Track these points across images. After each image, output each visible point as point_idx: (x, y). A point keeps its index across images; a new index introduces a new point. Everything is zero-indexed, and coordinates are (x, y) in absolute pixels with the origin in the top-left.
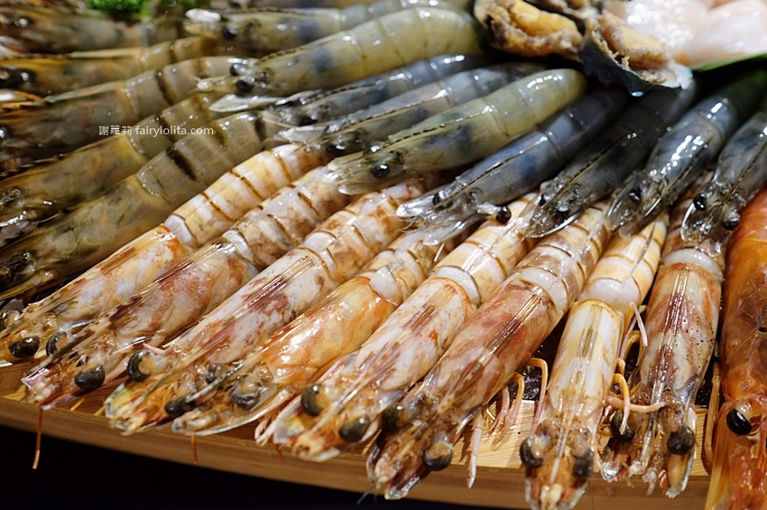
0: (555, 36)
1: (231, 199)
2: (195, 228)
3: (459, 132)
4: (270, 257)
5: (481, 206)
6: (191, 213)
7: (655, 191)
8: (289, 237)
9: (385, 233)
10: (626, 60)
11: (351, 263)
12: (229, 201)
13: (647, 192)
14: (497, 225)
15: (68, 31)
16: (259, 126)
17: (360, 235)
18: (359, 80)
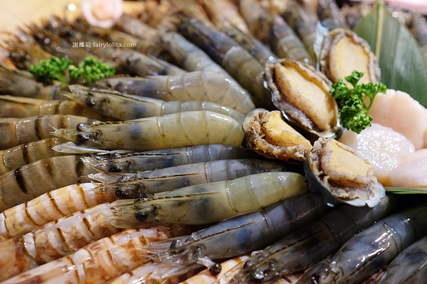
0: (290, 149)
1: (40, 211)
2: (10, 225)
3: (199, 202)
4: (49, 258)
5: (201, 259)
6: (12, 214)
7: (332, 279)
8: (67, 247)
9: (131, 260)
10: (326, 178)
11: (99, 277)
12: (37, 213)
13: (324, 279)
14: (209, 276)
15: (9, 82)
16: (80, 166)
17: (111, 257)
18: (156, 149)
